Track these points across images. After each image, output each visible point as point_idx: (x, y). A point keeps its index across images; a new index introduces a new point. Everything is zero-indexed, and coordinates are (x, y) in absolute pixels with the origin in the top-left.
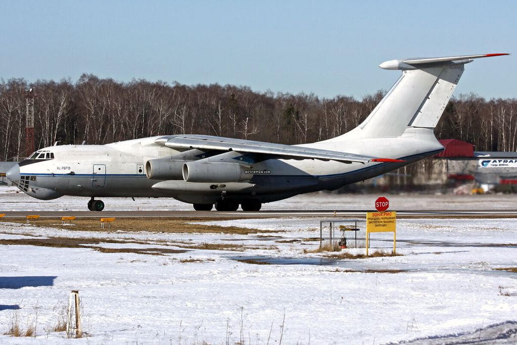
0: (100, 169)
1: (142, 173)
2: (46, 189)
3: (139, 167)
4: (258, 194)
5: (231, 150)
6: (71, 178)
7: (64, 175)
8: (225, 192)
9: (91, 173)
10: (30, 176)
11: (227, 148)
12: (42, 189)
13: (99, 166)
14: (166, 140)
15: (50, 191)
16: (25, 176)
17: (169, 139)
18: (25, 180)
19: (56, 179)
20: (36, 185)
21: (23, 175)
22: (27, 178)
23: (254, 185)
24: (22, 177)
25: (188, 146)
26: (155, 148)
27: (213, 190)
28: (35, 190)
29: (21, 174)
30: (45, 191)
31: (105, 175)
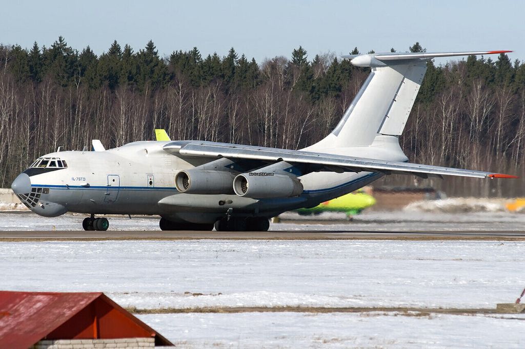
0: (114, 180)
1: (152, 186)
2: (57, 204)
3: (149, 178)
4: (261, 211)
5: (280, 160)
6: (86, 191)
7: (79, 187)
8: (232, 209)
9: (106, 185)
10: (43, 188)
11: (276, 158)
12: (51, 204)
13: (114, 177)
14: (180, 147)
15: (60, 206)
16: (37, 187)
17: (183, 146)
18: (36, 193)
19: (71, 191)
20: (47, 199)
21: (34, 187)
22: (39, 190)
23: (257, 201)
24: (33, 189)
25: (216, 154)
26: (162, 155)
27: (221, 206)
28: (45, 205)
29: (32, 185)
30: (54, 206)
31: (119, 187)
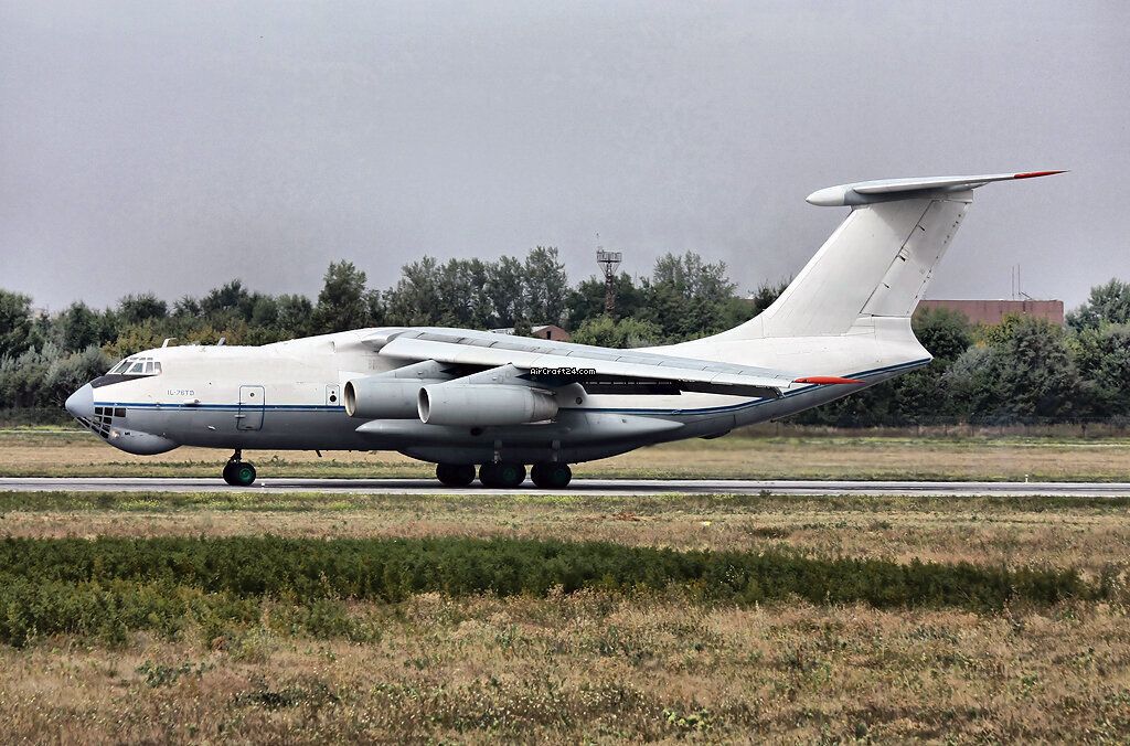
0: (252, 395)
1: (336, 403)
2: (146, 435)
3: (330, 390)
6: (194, 412)
7: (182, 406)
9: (236, 403)
10: (114, 407)
12: (137, 434)
13: (252, 390)
15: (153, 438)
16: (104, 407)
18: (103, 416)
19: (165, 414)
20: (126, 426)
21: (100, 406)
22: (109, 411)
24: (96, 409)
26: (362, 353)
28: (123, 434)
29: (95, 403)
30: (142, 437)
31: (264, 406)
